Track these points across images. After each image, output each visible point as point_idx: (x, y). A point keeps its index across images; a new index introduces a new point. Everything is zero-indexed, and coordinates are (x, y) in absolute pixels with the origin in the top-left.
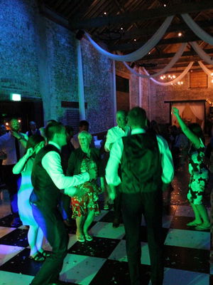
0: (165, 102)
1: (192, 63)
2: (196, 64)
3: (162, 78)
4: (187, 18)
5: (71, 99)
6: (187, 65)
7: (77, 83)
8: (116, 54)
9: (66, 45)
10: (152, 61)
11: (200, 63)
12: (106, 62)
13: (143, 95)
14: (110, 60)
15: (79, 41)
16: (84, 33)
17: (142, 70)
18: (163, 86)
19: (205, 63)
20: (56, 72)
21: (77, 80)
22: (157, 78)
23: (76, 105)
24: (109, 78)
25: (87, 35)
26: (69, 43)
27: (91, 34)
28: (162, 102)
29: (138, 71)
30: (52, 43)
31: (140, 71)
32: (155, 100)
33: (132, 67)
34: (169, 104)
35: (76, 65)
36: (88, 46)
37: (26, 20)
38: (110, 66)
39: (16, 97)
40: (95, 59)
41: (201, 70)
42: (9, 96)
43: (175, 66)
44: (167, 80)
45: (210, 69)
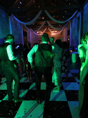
1: (46, 28)
2: (47, 29)
3: (38, 32)
6: (45, 29)
9: (5, 17)
12: (19, 25)
14: (21, 24)
15: (9, 17)
17: (31, 30)
18: (38, 35)
19: (50, 29)
21: (9, 30)
22: (36, 32)
26: (6, 17)
27: (13, 14)
28: (38, 40)
32: (35, 39)
34: (39, 41)
36: (13, 19)
40: (15, 24)
41: (49, 31)
43: (41, 29)
44: (39, 33)
45: (52, 31)
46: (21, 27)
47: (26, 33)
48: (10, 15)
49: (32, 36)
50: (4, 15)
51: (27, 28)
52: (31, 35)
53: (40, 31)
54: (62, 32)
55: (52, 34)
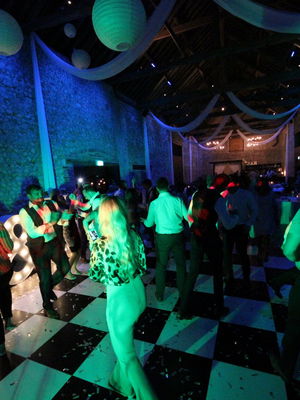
0: (210, 163)
1: (231, 131)
2: (235, 132)
3: (208, 144)
4: (231, 95)
5: (140, 163)
6: (228, 133)
7: (144, 151)
9: (135, 121)
10: (201, 131)
11: (238, 131)
12: (165, 133)
13: (193, 158)
14: (168, 131)
15: (145, 118)
16: (148, 111)
17: (192, 138)
18: (208, 150)
19: (243, 131)
20: (128, 143)
21: (143, 147)
22: (204, 145)
23: (143, 167)
24: (167, 146)
25: (151, 112)
26: (138, 120)
27: (154, 111)
28: (208, 163)
29: (188, 140)
30: (124, 119)
32: (202, 161)
34: (212, 165)
35: (143, 137)
36: (151, 121)
37: (106, 103)
39: (100, 163)
40: (156, 132)
41: (239, 137)
42: (95, 163)
43: (219, 134)
44: (213, 146)
45: (247, 135)
46: (169, 136)
47: (180, 147)
48: (145, 114)
49: (193, 153)
50: (133, 118)
51: (182, 137)
52: (191, 151)
53: (215, 140)
54: (278, 136)
55: (249, 145)
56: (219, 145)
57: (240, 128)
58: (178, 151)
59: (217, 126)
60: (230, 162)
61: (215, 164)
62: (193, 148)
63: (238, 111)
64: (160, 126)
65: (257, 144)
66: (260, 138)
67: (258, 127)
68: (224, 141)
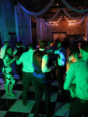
0: (51, 33)
1: (62, 17)
3: (50, 23)
6: (60, 18)
7: (15, 25)
8: (31, 12)
9: (10, 7)
10: (46, 16)
11: (65, 17)
12: (27, 15)
13: (42, 30)
14: (28, 14)
15: (15, 6)
16: (17, 2)
17: (42, 19)
18: (50, 26)
20: (5, 20)
21: (15, 23)
22: (48, 23)
23: (15, 34)
24: (28, 22)
25: (19, 3)
26: (11, 6)
27: (20, 2)
28: (50, 33)
29: (40, 20)
30: (3, 6)
31: (41, 20)
32: (47, 31)
33: (38, 18)
34: (52, 33)
35: (14, 17)
36: (19, 8)
38: (28, 17)
40: (22, 14)
41: (65, 20)
43: (55, 18)
44: (52, 24)
46: (29, 17)
47: (35, 24)
48: (15, 3)
50: (8, 5)
51: (36, 18)
52: (41, 26)
53: (53, 20)
54: (83, 21)
55: (70, 24)
56: (55, 24)
57: (65, 15)
58: (34, 25)
59: (55, 13)
60: (61, 33)
61: (53, 33)
62: (42, 24)
63: (65, 7)
64: (24, 11)
65: (74, 24)
66: (75, 21)
67: (74, 15)
68: (58, 21)
